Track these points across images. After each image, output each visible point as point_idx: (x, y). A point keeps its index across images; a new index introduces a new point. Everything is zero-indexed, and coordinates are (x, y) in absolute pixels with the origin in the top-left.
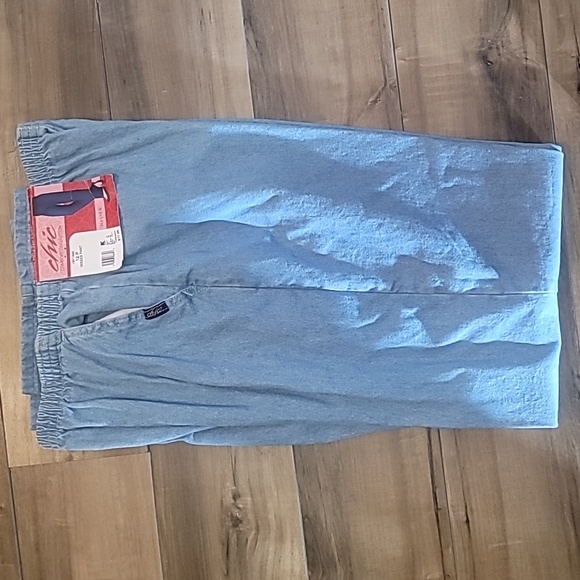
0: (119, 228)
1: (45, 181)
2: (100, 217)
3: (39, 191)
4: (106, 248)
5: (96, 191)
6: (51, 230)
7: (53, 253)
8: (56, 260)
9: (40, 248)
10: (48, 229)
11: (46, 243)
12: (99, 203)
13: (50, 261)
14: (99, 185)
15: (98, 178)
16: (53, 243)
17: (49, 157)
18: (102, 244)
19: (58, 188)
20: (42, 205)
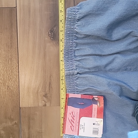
0: (102, 120)
1: (73, 92)
2: (94, 112)
3: (71, 95)
4: (95, 126)
6: (73, 113)
7: (73, 123)
8: (73, 126)
9: (67, 120)
10: (72, 112)
11: (70, 118)
13: (71, 126)
14: (96, 99)
16: (73, 119)
17: (77, 83)
18: (94, 124)
19: (79, 96)
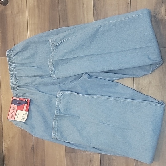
0: (27, 112)
2: (25, 108)
3: (15, 98)
4: (24, 116)
5: (26, 102)
7: (12, 114)
9: (10, 111)
10: (13, 108)
11: (12, 111)
12: (26, 105)
14: (27, 101)
15: (27, 99)
16: (13, 111)
17: (18, 92)
19: (18, 99)
20: (14, 102)
